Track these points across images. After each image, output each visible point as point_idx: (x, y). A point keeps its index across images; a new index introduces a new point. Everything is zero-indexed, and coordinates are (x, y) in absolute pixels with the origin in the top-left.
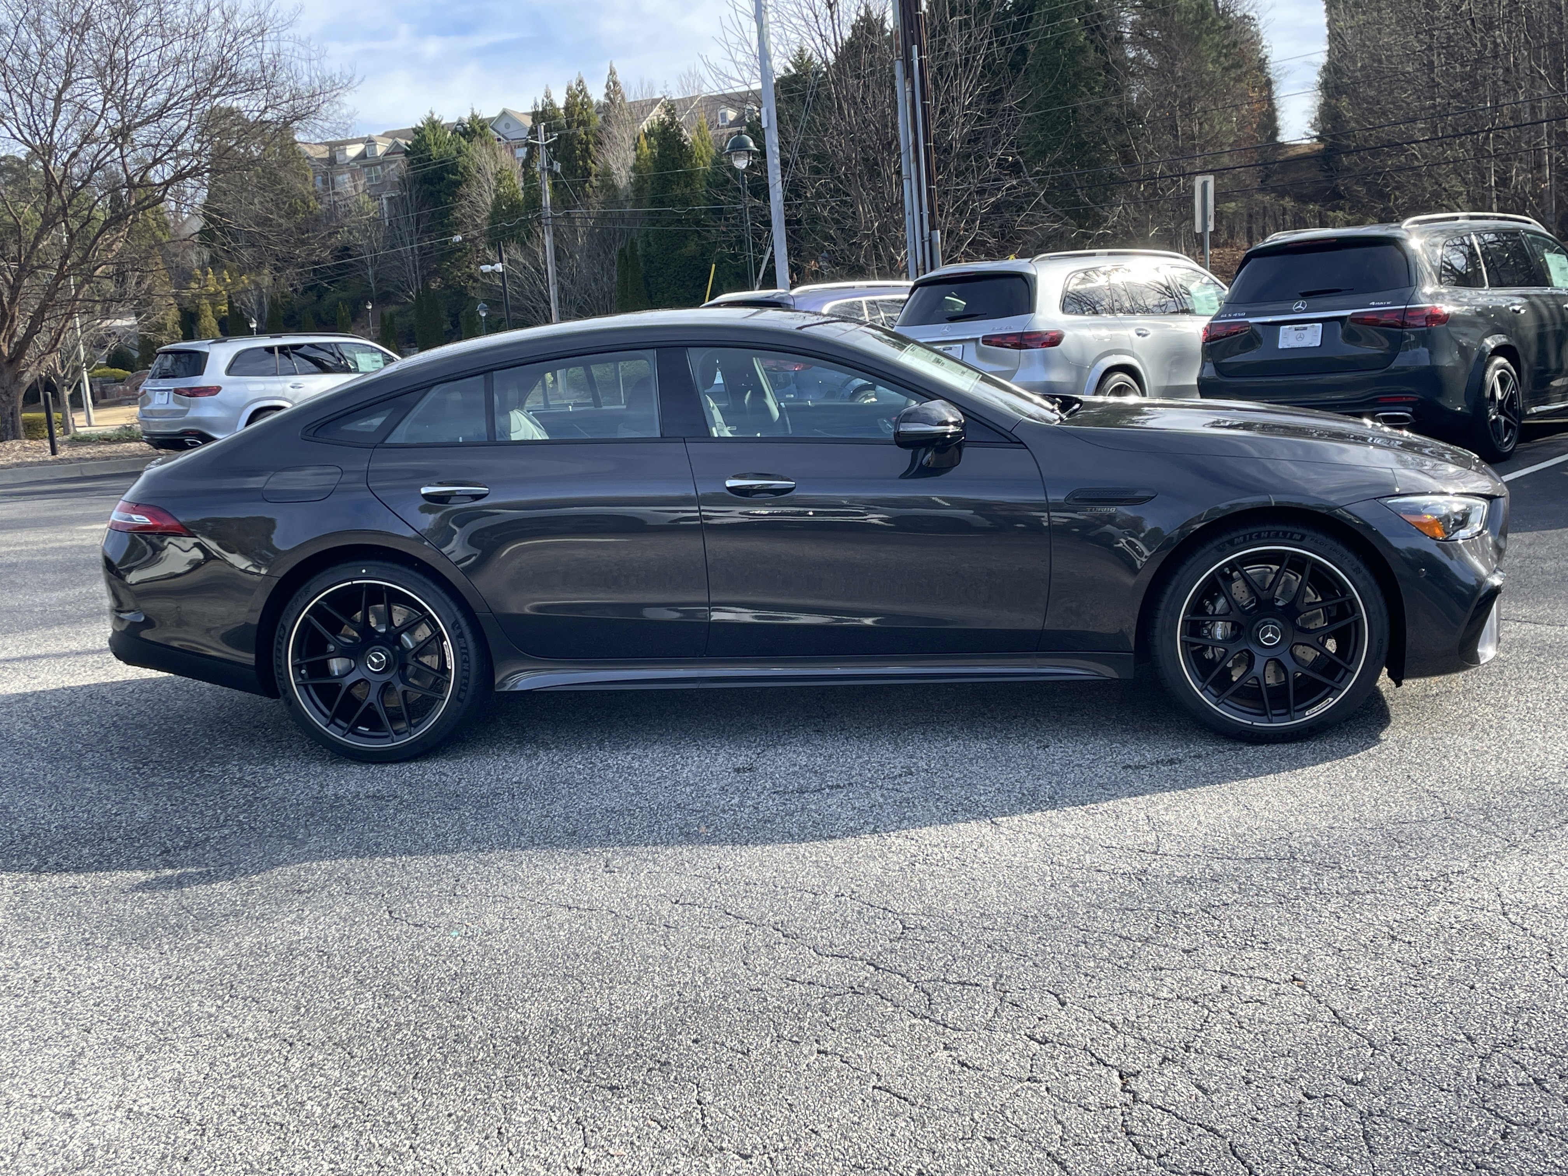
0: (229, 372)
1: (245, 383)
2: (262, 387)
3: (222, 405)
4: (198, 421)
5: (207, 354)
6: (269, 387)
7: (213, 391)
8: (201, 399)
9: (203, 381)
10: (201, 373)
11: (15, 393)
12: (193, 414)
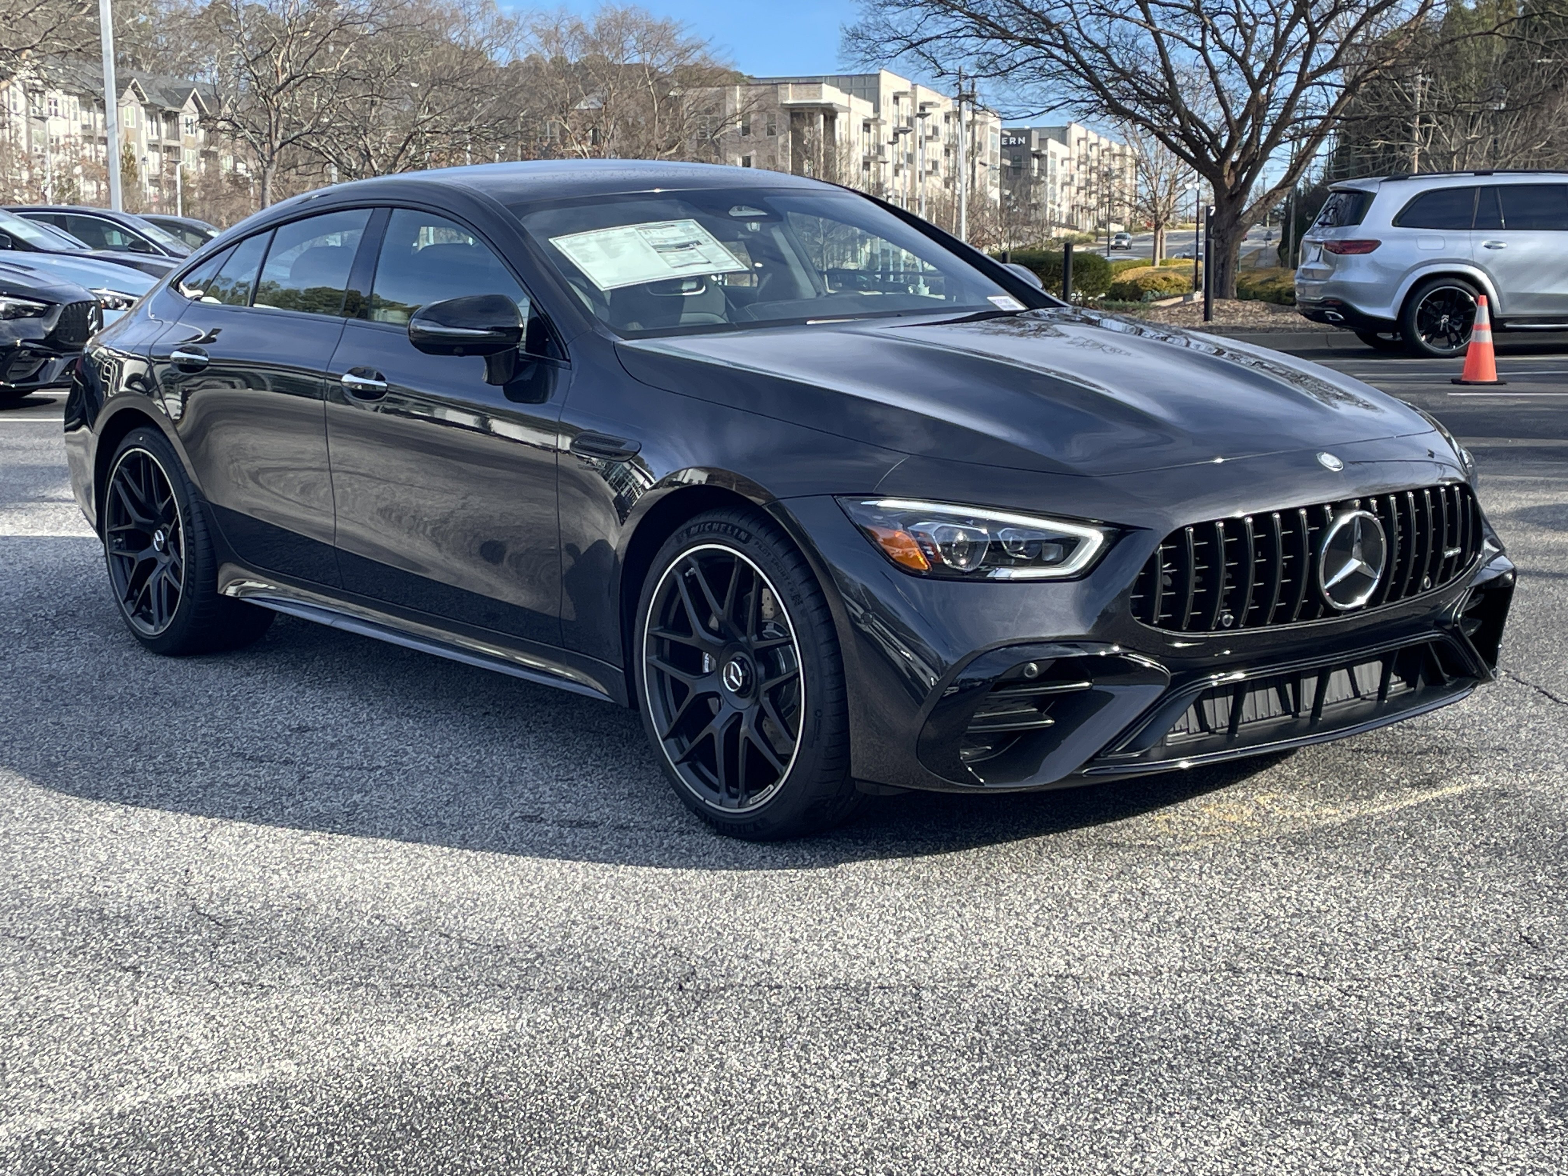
0: (1401, 220)
1: (1416, 238)
2: (1440, 244)
3: (1376, 267)
4: (1341, 287)
5: (1373, 196)
6: (1450, 245)
7: (1368, 246)
8: (1354, 257)
9: (1358, 232)
10: (1358, 222)
11: (1230, 238)
12: (1338, 277)
